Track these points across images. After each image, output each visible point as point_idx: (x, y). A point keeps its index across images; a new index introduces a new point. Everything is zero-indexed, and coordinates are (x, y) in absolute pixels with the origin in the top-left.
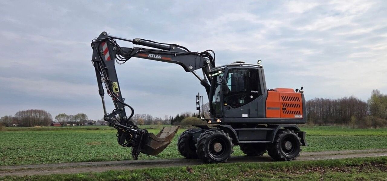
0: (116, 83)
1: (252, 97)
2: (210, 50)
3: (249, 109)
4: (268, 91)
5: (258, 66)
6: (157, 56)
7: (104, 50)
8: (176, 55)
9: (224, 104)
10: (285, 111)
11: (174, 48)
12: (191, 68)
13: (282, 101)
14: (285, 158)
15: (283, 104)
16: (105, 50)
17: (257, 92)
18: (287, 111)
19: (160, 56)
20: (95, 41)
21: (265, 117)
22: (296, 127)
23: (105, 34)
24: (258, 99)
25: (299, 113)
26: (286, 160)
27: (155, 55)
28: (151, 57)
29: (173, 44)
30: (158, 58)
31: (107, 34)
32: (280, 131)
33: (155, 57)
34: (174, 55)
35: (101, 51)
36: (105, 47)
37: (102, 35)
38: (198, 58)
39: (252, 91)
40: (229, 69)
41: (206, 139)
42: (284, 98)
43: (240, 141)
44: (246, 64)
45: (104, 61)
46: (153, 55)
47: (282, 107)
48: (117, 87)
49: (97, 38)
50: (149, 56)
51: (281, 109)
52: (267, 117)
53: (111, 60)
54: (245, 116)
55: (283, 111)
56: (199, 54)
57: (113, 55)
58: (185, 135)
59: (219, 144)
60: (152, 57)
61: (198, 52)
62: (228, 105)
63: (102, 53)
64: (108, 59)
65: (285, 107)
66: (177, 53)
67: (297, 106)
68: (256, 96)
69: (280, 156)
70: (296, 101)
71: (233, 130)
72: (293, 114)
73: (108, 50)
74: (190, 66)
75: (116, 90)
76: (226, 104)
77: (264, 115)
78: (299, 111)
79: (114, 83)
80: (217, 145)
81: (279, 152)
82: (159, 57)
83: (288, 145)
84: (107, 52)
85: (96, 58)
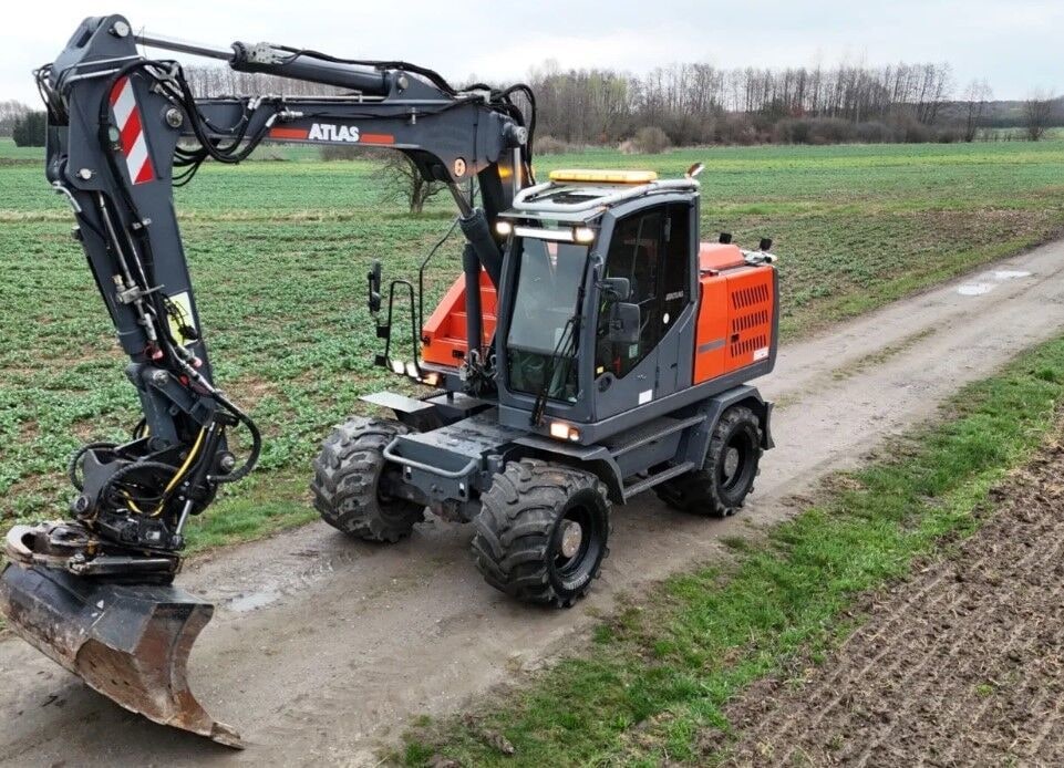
0: (181, 299)
1: (666, 318)
3: (657, 369)
4: (703, 282)
6: (344, 129)
7: (122, 127)
8: (416, 119)
9: (596, 370)
10: (736, 346)
11: (403, 82)
13: (732, 311)
17: (681, 295)
18: (740, 344)
19: (354, 129)
21: (690, 383)
25: (763, 342)
27: (333, 128)
28: (320, 137)
30: (349, 139)
34: (406, 118)
35: (112, 135)
36: (125, 106)
39: (669, 297)
42: (737, 299)
46: (326, 127)
47: (731, 333)
48: (189, 321)
50: (311, 135)
51: (729, 341)
52: (695, 382)
53: (154, 177)
54: (645, 397)
55: (731, 347)
60: (326, 138)
62: (605, 371)
63: (118, 141)
64: (143, 172)
65: (736, 333)
66: (416, 107)
67: (763, 316)
70: (761, 300)
73: (140, 124)
75: (186, 332)
76: (600, 370)
77: (690, 377)
79: (173, 300)
82: (351, 135)
83: (732, 461)
84: (138, 133)
85: (86, 174)
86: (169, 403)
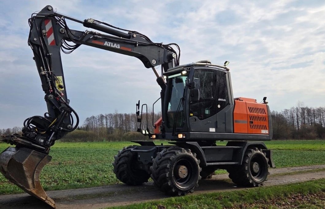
0: (60, 78)
1: (219, 106)
2: (175, 44)
3: (217, 122)
4: (235, 100)
5: (225, 68)
7: (47, 30)
8: (138, 45)
9: (190, 114)
10: (252, 125)
11: (135, 36)
12: (154, 63)
13: (249, 113)
14: (254, 183)
15: (250, 116)
16: (49, 31)
17: (225, 100)
18: (254, 125)
20: (35, 15)
21: (232, 132)
22: (264, 145)
23: (50, 8)
24: (226, 110)
25: (265, 128)
26: (255, 185)
27: (112, 44)
28: (108, 45)
29: (133, 31)
30: (117, 47)
31: (52, 9)
32: (249, 150)
33: (112, 46)
34: (135, 45)
35: (44, 31)
36: (49, 26)
37: (47, 9)
38: (162, 51)
39: (219, 100)
40: (195, 69)
41: (170, 160)
42: (251, 109)
43: (208, 162)
44: (213, 64)
45: (47, 46)
46: (110, 43)
47: (249, 120)
48: (62, 84)
49: (39, 12)
50: (105, 44)
51: (249, 122)
52: (235, 132)
53: (55, 45)
54: (212, 130)
55: (250, 125)
56: (163, 45)
57: (59, 38)
58: (126, 154)
59: (184, 167)
61: (162, 43)
62: (194, 115)
63: (45, 33)
64: (52, 43)
65: (252, 121)
66: (138, 42)
67: (264, 119)
68: (223, 105)
69: (249, 181)
70: (262, 113)
71: (200, 148)
72: (260, 129)
73: (53, 31)
74: (153, 60)
75: (60, 87)
76: (191, 115)
77: (232, 129)
78: (266, 126)
79: (58, 77)
80: (182, 169)
81: (248, 176)
82: (117, 46)
83: (256, 167)
84: (52, 33)
85: (35, 39)
86: (53, 105)
